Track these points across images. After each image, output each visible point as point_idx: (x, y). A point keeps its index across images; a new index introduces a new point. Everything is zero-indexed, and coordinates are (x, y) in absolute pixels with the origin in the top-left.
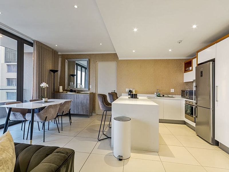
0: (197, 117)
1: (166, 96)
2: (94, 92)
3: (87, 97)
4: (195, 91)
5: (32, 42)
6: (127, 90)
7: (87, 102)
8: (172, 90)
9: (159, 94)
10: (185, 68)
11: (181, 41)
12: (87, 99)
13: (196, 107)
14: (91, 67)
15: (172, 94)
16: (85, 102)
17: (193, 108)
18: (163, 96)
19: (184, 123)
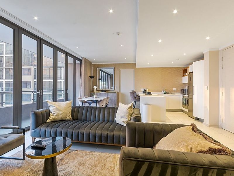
0: (188, 105)
1: (170, 93)
2: (118, 91)
3: (115, 95)
4: (187, 89)
5: (81, 59)
6: (142, 90)
7: (115, 99)
8: (174, 89)
9: (165, 92)
10: (183, 73)
11: (179, 59)
12: (115, 97)
13: (188, 99)
14: (116, 73)
15: (174, 91)
16: (114, 99)
17: (186, 99)
18: (168, 93)
19: (182, 111)
